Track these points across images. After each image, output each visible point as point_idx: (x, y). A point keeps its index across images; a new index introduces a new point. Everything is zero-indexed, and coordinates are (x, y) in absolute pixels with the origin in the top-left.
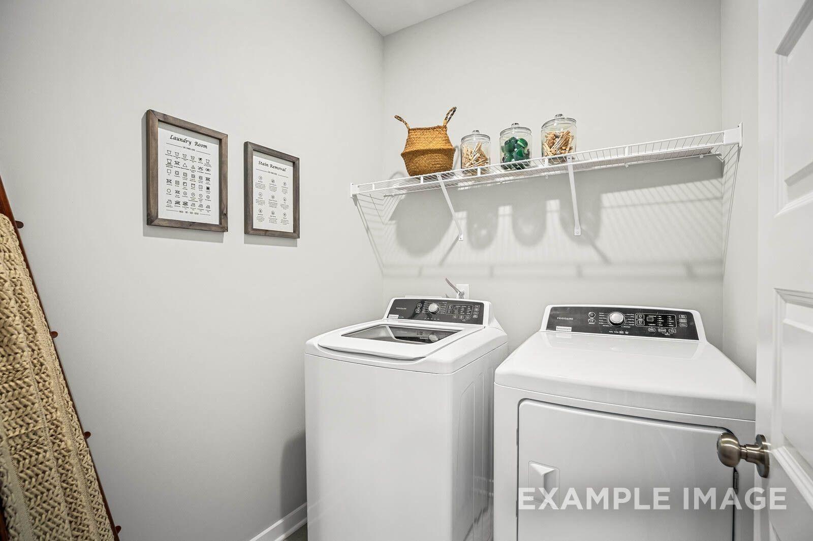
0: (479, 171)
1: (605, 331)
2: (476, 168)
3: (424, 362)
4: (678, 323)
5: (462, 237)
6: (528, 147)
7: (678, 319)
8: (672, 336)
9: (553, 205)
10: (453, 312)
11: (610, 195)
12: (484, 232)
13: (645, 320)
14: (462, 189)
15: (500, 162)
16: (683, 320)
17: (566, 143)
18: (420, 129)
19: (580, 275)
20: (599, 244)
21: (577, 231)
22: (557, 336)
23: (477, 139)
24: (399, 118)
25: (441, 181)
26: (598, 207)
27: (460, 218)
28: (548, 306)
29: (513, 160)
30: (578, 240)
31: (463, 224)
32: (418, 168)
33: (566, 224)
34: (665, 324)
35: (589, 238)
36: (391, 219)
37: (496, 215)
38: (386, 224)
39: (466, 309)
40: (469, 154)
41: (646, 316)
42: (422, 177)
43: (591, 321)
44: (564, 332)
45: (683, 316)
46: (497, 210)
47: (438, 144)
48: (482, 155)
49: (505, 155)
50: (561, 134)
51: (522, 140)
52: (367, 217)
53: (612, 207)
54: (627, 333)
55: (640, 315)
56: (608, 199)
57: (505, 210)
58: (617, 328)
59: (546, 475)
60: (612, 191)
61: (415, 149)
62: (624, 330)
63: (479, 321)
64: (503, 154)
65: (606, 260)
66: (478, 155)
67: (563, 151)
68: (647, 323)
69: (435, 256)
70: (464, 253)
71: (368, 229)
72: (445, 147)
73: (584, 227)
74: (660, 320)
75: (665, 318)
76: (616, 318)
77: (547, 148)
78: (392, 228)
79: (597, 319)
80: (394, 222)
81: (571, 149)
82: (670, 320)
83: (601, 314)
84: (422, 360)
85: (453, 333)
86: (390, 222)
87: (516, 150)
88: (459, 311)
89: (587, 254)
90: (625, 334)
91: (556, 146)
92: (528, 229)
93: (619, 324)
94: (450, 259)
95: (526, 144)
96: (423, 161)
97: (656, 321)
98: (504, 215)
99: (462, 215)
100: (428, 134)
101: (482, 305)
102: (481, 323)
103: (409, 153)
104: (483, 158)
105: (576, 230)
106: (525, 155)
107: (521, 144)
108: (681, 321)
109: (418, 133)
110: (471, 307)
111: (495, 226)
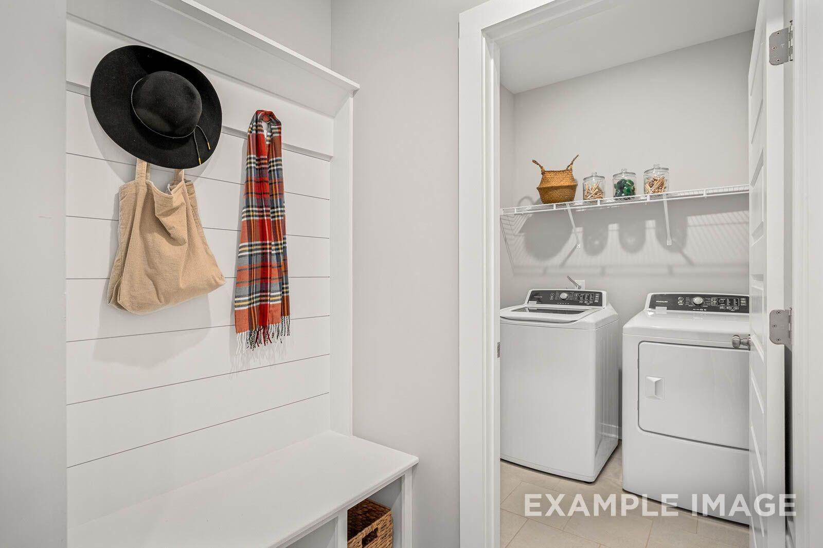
0: (599, 202)
1: (691, 309)
2: (596, 200)
3: (577, 323)
4: (740, 303)
5: (579, 245)
6: (634, 185)
7: (740, 301)
8: (736, 311)
9: (651, 224)
10: (579, 298)
11: (694, 218)
12: (597, 242)
13: (718, 302)
14: (579, 210)
15: (612, 196)
16: (743, 301)
17: (662, 184)
18: (553, 171)
19: (671, 273)
20: (685, 251)
21: (669, 243)
22: (657, 313)
23: (595, 180)
24: (534, 162)
25: (568, 208)
26: (684, 226)
27: (578, 231)
28: (649, 294)
29: (623, 194)
30: (669, 248)
31: (580, 236)
32: (551, 198)
33: (661, 237)
34: (731, 304)
35: (679, 246)
36: (521, 232)
37: (607, 230)
38: (517, 235)
39: (589, 296)
40: (590, 189)
41: (719, 299)
42: (554, 205)
43: (680, 303)
44: (662, 310)
45: (743, 299)
46: (607, 226)
47: (566, 182)
48: (600, 191)
49: (617, 191)
50: (659, 179)
51: (630, 181)
52: (506, 231)
53: (695, 226)
54: (705, 310)
55: (715, 298)
56: (692, 220)
57: (613, 228)
58: (698, 307)
59: (656, 382)
60: (695, 215)
61: (550, 186)
62: (704, 308)
63: (600, 304)
64: (615, 190)
65: (690, 263)
66: (597, 190)
67: (660, 190)
68: (719, 304)
69: (557, 260)
70: (580, 258)
71: (506, 240)
72: (572, 184)
73: (674, 240)
74: (728, 302)
75: (731, 301)
76: (697, 300)
77: (648, 187)
78: (521, 240)
79: (684, 301)
80: (523, 234)
81: (665, 188)
82: (735, 302)
83: (687, 299)
84: (575, 322)
85: (583, 311)
86: (519, 234)
87: (625, 188)
88: (584, 298)
89: (677, 258)
90: (704, 311)
91: (655, 186)
92: (631, 241)
93: (700, 305)
94: (569, 262)
95: (632, 183)
96: (556, 194)
97: (725, 302)
98: (613, 230)
99: (579, 230)
100: (560, 175)
101: (601, 294)
102: (601, 305)
103: (545, 188)
104: (600, 192)
105: (668, 241)
106: (631, 192)
107: (629, 184)
108: (742, 302)
109: (552, 174)
110: (593, 295)
111: (606, 238)
